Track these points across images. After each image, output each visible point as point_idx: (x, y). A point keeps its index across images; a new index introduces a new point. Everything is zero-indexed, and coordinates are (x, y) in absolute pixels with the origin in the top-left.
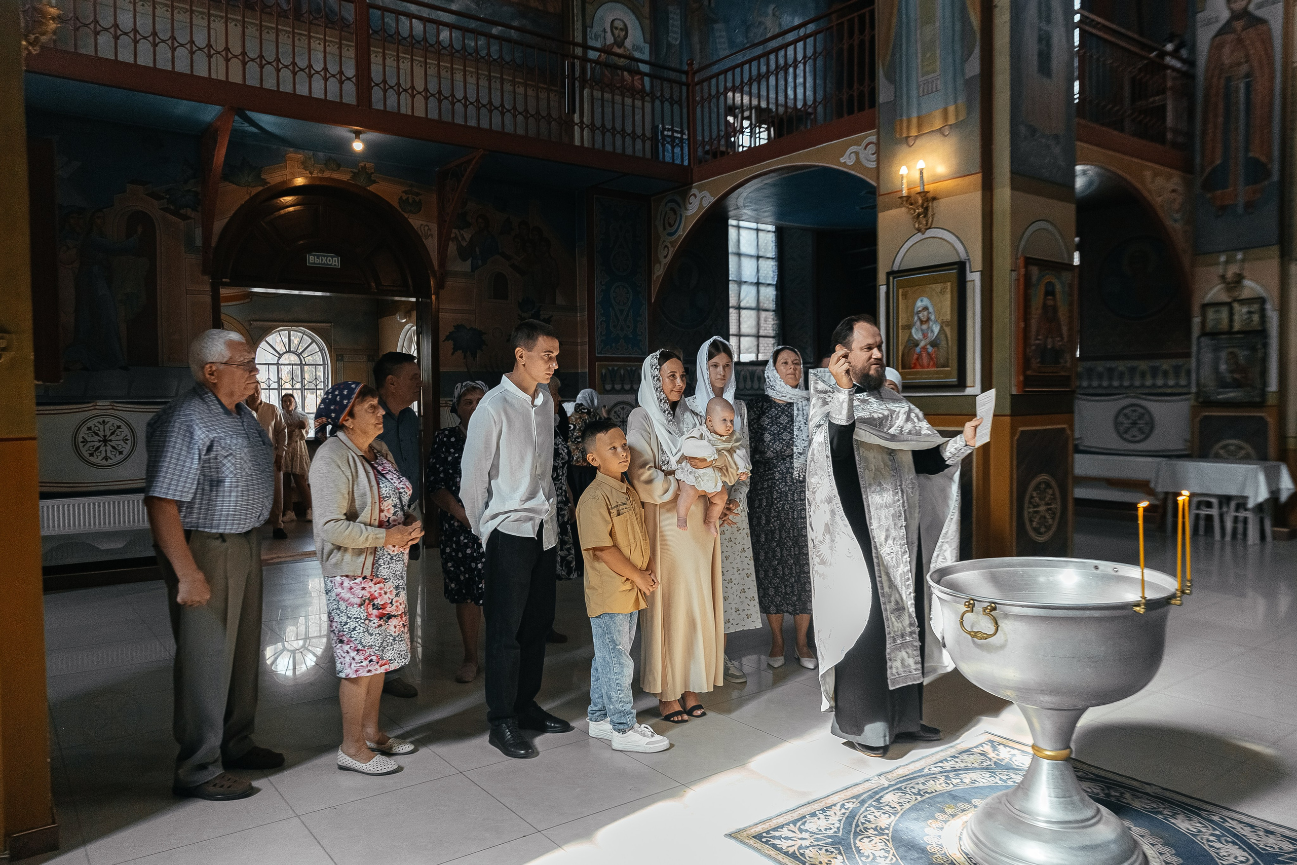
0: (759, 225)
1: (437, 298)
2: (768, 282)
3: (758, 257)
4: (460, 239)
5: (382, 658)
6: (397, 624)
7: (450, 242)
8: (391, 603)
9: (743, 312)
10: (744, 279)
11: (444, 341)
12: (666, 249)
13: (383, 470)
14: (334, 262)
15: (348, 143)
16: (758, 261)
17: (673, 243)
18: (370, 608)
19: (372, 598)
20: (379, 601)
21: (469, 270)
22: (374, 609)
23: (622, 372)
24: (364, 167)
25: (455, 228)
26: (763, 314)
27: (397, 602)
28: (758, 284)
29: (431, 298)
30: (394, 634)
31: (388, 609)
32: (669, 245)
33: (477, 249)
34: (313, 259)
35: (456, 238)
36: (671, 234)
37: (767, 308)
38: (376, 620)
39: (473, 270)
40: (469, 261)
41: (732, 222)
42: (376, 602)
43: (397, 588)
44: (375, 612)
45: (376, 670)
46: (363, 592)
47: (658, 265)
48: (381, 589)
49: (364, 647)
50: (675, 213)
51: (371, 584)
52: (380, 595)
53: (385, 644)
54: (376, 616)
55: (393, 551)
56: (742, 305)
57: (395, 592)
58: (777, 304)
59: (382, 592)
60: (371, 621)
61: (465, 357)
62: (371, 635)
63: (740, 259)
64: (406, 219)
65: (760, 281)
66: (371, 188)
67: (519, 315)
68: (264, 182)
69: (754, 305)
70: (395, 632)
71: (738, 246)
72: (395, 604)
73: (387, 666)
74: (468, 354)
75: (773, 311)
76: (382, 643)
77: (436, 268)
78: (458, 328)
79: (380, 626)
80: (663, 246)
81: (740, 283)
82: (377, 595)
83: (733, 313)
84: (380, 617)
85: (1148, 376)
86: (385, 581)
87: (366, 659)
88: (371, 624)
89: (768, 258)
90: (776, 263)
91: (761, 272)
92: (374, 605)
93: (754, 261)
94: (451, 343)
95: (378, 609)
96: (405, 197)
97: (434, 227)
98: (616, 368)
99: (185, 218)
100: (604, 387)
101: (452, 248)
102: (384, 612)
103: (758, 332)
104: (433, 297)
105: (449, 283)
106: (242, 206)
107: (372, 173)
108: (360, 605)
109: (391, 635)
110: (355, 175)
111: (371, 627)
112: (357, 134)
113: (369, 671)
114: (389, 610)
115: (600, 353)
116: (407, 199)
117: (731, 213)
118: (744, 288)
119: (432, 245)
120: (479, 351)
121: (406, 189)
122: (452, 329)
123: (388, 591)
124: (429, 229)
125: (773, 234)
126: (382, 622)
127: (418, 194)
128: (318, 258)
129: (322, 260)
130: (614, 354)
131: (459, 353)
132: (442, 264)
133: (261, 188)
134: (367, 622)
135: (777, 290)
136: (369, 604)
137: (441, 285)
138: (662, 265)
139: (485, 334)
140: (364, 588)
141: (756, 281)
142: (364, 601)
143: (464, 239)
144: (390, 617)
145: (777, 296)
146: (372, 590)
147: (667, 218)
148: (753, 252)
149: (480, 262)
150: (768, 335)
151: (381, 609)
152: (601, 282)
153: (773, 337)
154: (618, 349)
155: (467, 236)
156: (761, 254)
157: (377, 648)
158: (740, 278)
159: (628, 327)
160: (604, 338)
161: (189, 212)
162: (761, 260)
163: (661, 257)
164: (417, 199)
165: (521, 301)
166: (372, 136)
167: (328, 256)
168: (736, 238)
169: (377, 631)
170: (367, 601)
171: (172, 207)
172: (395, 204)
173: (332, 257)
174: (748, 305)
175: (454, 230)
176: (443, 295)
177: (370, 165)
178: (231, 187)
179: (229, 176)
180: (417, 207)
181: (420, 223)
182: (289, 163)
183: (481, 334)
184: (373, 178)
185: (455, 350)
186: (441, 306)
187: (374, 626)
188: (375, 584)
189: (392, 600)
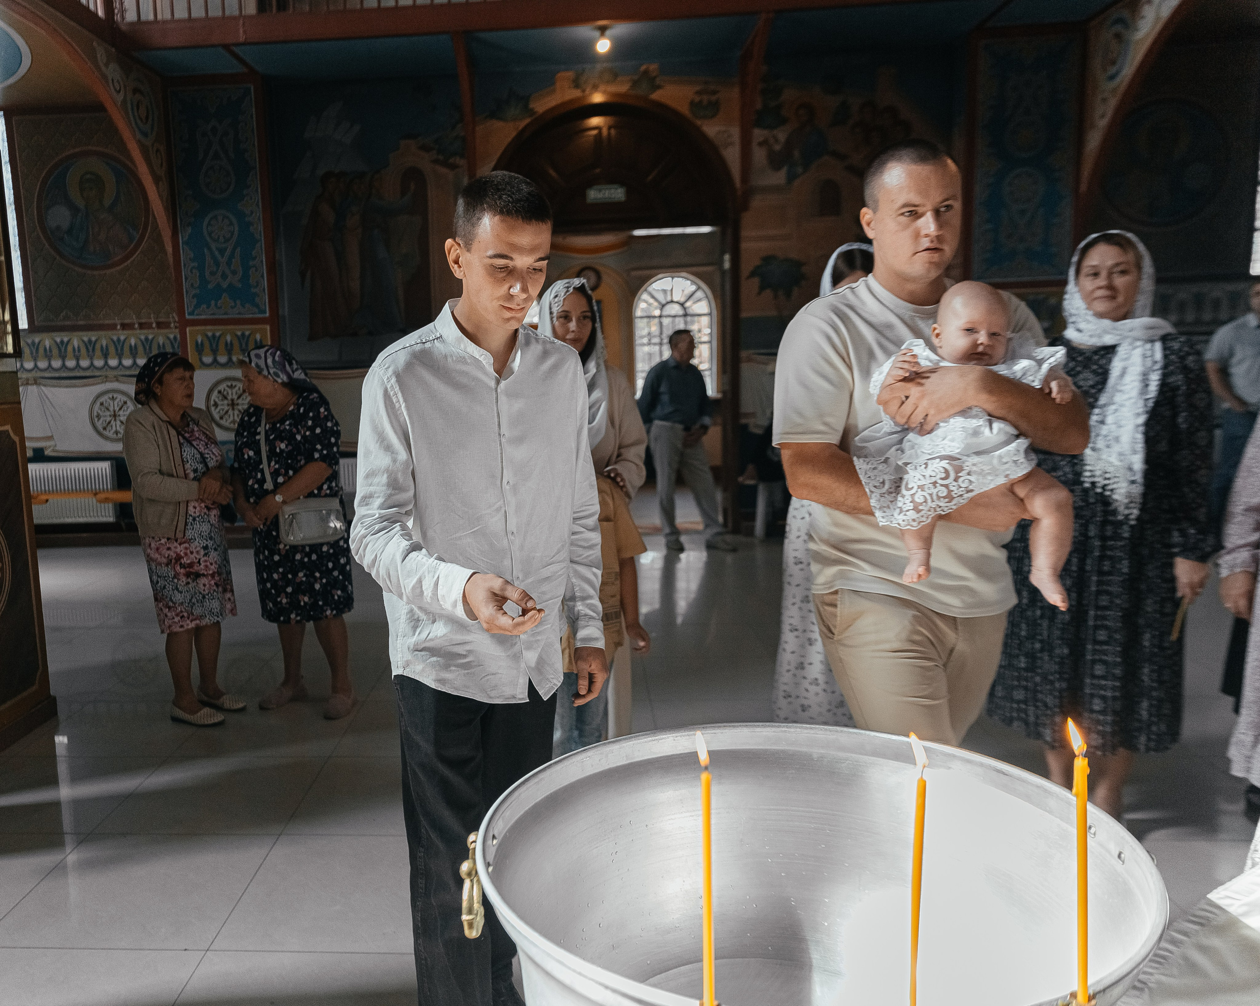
4: (772, 142)
5: (193, 614)
6: (206, 583)
8: (199, 562)
11: (746, 279)
13: (190, 437)
14: (618, 194)
18: (177, 568)
20: (185, 561)
21: (785, 182)
22: (181, 568)
24: (646, 72)
27: (206, 561)
31: (195, 568)
33: (796, 154)
34: (594, 195)
38: (184, 579)
39: (789, 181)
40: (784, 170)
42: (182, 562)
43: (206, 548)
44: (182, 571)
45: (186, 624)
46: (168, 552)
48: (186, 548)
49: (173, 601)
51: (176, 544)
52: (186, 554)
53: (194, 600)
54: (184, 575)
59: (188, 552)
60: (179, 579)
61: (775, 297)
64: (698, 129)
66: (656, 96)
68: (532, 112)
70: (204, 591)
72: (203, 564)
73: (197, 623)
74: (780, 292)
76: (190, 600)
77: (738, 184)
78: (768, 259)
79: (188, 583)
82: (183, 555)
84: (188, 575)
86: (189, 541)
87: (176, 613)
88: (180, 582)
94: (756, 280)
95: (185, 569)
96: (697, 99)
97: (735, 132)
99: (453, 167)
101: (759, 155)
102: (191, 570)
105: (757, 202)
106: (510, 144)
107: (655, 77)
108: (167, 565)
109: (200, 593)
110: (635, 84)
111: (180, 585)
112: (603, 30)
113: (180, 624)
114: (196, 568)
116: (701, 102)
119: (732, 155)
120: (795, 289)
121: (698, 88)
122: (758, 263)
123: (194, 551)
124: (730, 136)
126: (189, 580)
127: (714, 93)
128: (600, 192)
129: (604, 194)
130: (1005, 277)
131: (768, 292)
132: (745, 178)
133: (527, 121)
134: (174, 579)
136: (175, 563)
137: (744, 207)
139: (806, 264)
140: (169, 549)
142: (171, 561)
143: (777, 140)
144: (198, 575)
146: (178, 550)
149: (800, 170)
151: (188, 568)
155: (782, 137)
157: (187, 605)
161: (457, 160)
164: (714, 98)
167: (610, 188)
169: (186, 589)
170: (173, 561)
171: (441, 157)
172: (685, 110)
173: (615, 189)
176: (747, 219)
177: (653, 67)
178: (498, 124)
179: (496, 113)
180: (712, 109)
181: (717, 129)
182: (558, 85)
183: (799, 264)
184: (658, 81)
185: (762, 288)
186: (745, 233)
187: (183, 584)
188: (180, 544)
189: (200, 560)
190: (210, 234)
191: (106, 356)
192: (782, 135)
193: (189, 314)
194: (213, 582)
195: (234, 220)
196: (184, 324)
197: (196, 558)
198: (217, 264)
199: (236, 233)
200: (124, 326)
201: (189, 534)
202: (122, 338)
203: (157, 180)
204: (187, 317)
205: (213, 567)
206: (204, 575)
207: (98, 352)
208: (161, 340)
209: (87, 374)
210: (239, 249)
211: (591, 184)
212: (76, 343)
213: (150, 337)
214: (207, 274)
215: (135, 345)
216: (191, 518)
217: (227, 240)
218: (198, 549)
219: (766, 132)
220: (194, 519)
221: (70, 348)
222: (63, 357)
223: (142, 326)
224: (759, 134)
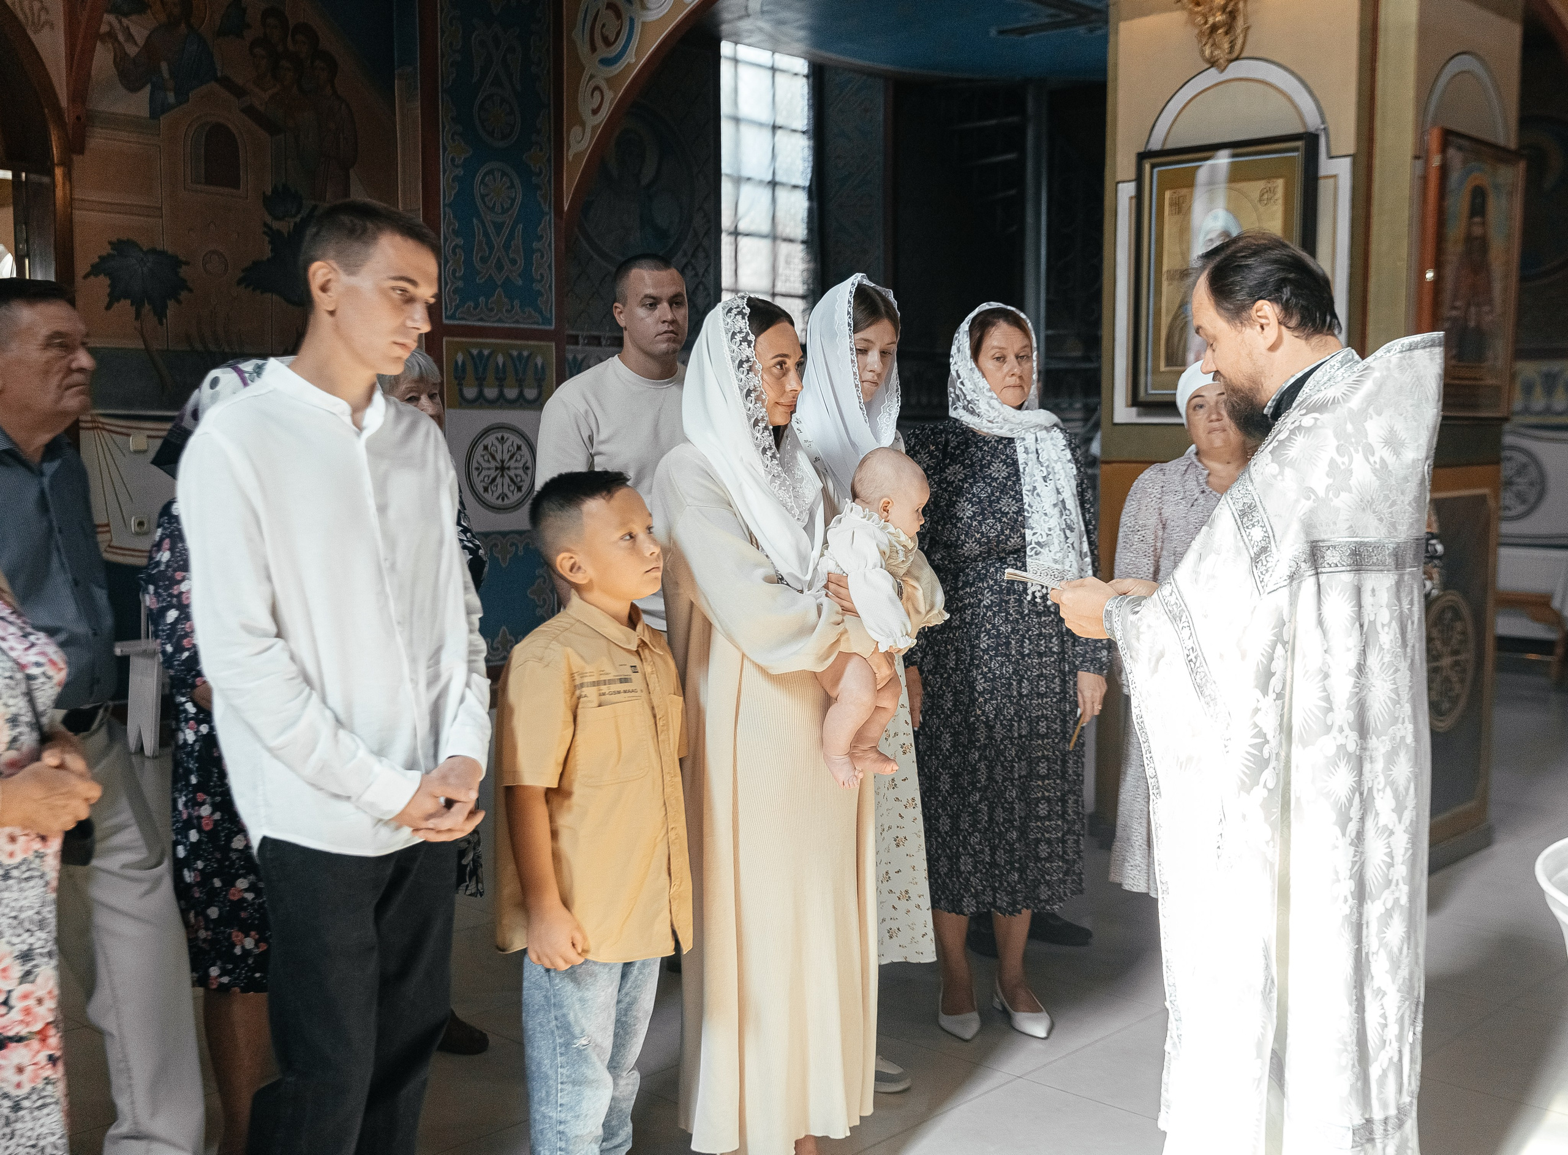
0: (777, 56)
1: (68, 176)
2: (794, 182)
3: (775, 128)
4: (121, 38)
7: (99, 44)
9: (743, 242)
10: (746, 173)
11: (86, 277)
12: (597, 94)
16: (774, 134)
17: (611, 82)
21: (145, 112)
23: (500, 360)
25: (110, 12)
26: (784, 248)
28: (773, 184)
29: (51, 174)
32: (604, 86)
33: (164, 66)
35: (111, 35)
36: (607, 62)
37: (792, 236)
39: (155, 114)
40: (145, 93)
41: (726, 48)
47: (576, 130)
50: (619, 16)
56: (743, 226)
58: (810, 229)
61: (138, 316)
63: (738, 130)
65: (778, 179)
67: (266, 225)
69: (765, 227)
71: (735, 103)
74: (147, 307)
75: (803, 242)
77: (64, 102)
78: (121, 247)
80: (592, 84)
81: (738, 180)
83: (726, 241)
85: (1538, 390)
89: (794, 131)
90: (811, 143)
91: (779, 159)
93: (767, 134)
94: (102, 283)
97: (56, 4)
98: (486, 352)
100: (461, 390)
101: (102, 58)
103: (774, 286)
104: (59, 172)
105: (98, 140)
115: (447, 318)
117: (725, 28)
118: (746, 190)
119: (51, 45)
120: (171, 303)
122: (107, 250)
125: (805, 81)
130: (481, 320)
131: (125, 305)
132: (79, 94)
135: (810, 198)
137: (75, 145)
138: (588, 130)
139: (187, 263)
141: (769, 178)
143: (130, 37)
145: (810, 211)
147: (598, 26)
148: (765, 116)
149: (171, 98)
150: (793, 292)
152: (453, 160)
153: (803, 297)
154: (491, 310)
155: (140, 34)
156: (780, 121)
158: (739, 170)
159: (514, 262)
160: (460, 284)
162: (779, 133)
163: (585, 111)
165: (269, 192)
168: (732, 83)
174: (753, 228)
175: (105, 16)
176: (84, 167)
183: (176, 263)
185: (114, 298)
192: (140, 29)
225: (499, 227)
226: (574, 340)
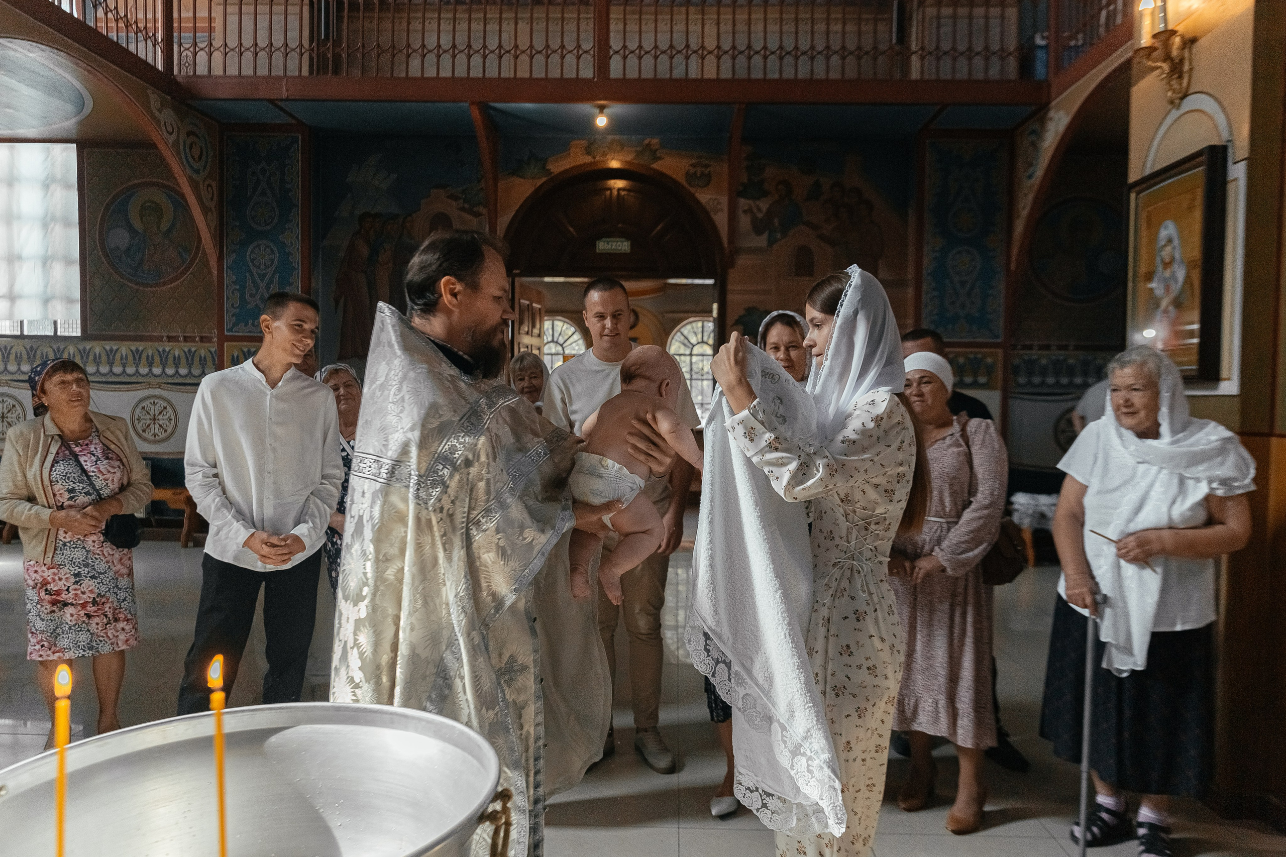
4: (755, 210)
5: (55, 645)
6: (74, 613)
7: (743, 214)
8: (68, 590)
14: (623, 246)
15: (590, 120)
18: (43, 594)
19: (45, 583)
20: (52, 587)
21: (765, 244)
22: (46, 594)
24: (649, 145)
25: (749, 199)
27: (76, 590)
30: (69, 623)
31: (63, 595)
33: (776, 221)
34: (603, 246)
35: (750, 209)
36: (1030, 177)
38: (48, 606)
39: (770, 245)
40: (765, 235)
42: (49, 587)
44: (48, 597)
45: (48, 656)
46: (35, 575)
48: (55, 574)
49: (36, 630)
50: (1034, 148)
51: (44, 568)
52: (54, 580)
53: (58, 631)
54: (49, 602)
55: (65, 538)
57: (73, 580)
59: (56, 578)
60: (42, 606)
62: (43, 620)
64: (693, 195)
66: (657, 165)
68: (548, 172)
70: (71, 621)
72: (72, 592)
73: (60, 654)
76: (54, 630)
77: (726, 244)
78: (749, 311)
79: (53, 612)
80: (1023, 193)
82: (50, 580)
84: (54, 603)
86: (59, 566)
87: (38, 643)
88: (43, 609)
92: (46, 590)
95: (51, 595)
96: (692, 170)
97: (724, 200)
99: (477, 215)
101: (745, 222)
102: (58, 597)
105: (742, 261)
106: (528, 198)
107: (656, 150)
109: (67, 623)
110: (639, 154)
111: (43, 612)
112: (602, 108)
113: (41, 656)
114: (64, 597)
116: (695, 173)
119: (721, 220)
121: (693, 162)
122: (742, 312)
123: (63, 577)
124: (719, 203)
126: (55, 608)
127: (707, 166)
128: (608, 244)
129: (612, 246)
132: (733, 238)
133: (544, 179)
134: (39, 606)
136: (41, 588)
137: (732, 265)
138: (1022, 219)
140: (36, 572)
142: (36, 584)
143: (759, 210)
144: (66, 604)
146: (46, 575)
147: (1027, 156)
149: (779, 236)
151: (54, 594)
152: (933, 248)
154: (956, 332)
155: (764, 207)
157: (49, 634)
159: (973, 303)
160: (935, 318)
161: (482, 210)
163: (1021, 209)
164: (706, 171)
166: (617, 109)
167: (617, 242)
169: (49, 617)
170: (39, 585)
171: (467, 206)
172: (682, 180)
173: (622, 242)
176: (733, 275)
177: (655, 141)
178: (517, 180)
179: (517, 171)
180: (706, 180)
181: (709, 197)
182: (572, 151)
184: (658, 154)
186: (730, 287)
187: (46, 611)
188: (48, 569)
189: (69, 587)
190: (252, 261)
191: (150, 364)
192: (764, 205)
193: (228, 330)
194: (82, 613)
195: (275, 249)
196: (223, 339)
197: (65, 585)
198: (257, 287)
199: (276, 261)
200: (170, 339)
201: (59, 559)
202: (167, 349)
203: (205, 210)
204: (226, 333)
205: (85, 596)
206: (73, 605)
207: (144, 361)
208: (203, 353)
209: (133, 379)
210: (277, 276)
211: (600, 237)
212: (124, 351)
213: (193, 349)
214: (247, 297)
215: (179, 356)
216: (61, 543)
217: (267, 267)
218: (68, 576)
219: (750, 202)
220: (64, 545)
221: (118, 356)
222: (111, 364)
223: (186, 339)
224: (743, 202)
225: (963, 284)
226: (1030, 347)
